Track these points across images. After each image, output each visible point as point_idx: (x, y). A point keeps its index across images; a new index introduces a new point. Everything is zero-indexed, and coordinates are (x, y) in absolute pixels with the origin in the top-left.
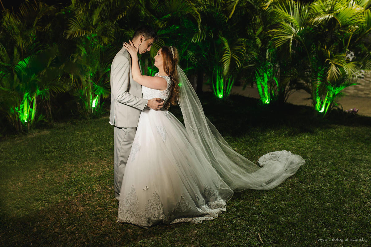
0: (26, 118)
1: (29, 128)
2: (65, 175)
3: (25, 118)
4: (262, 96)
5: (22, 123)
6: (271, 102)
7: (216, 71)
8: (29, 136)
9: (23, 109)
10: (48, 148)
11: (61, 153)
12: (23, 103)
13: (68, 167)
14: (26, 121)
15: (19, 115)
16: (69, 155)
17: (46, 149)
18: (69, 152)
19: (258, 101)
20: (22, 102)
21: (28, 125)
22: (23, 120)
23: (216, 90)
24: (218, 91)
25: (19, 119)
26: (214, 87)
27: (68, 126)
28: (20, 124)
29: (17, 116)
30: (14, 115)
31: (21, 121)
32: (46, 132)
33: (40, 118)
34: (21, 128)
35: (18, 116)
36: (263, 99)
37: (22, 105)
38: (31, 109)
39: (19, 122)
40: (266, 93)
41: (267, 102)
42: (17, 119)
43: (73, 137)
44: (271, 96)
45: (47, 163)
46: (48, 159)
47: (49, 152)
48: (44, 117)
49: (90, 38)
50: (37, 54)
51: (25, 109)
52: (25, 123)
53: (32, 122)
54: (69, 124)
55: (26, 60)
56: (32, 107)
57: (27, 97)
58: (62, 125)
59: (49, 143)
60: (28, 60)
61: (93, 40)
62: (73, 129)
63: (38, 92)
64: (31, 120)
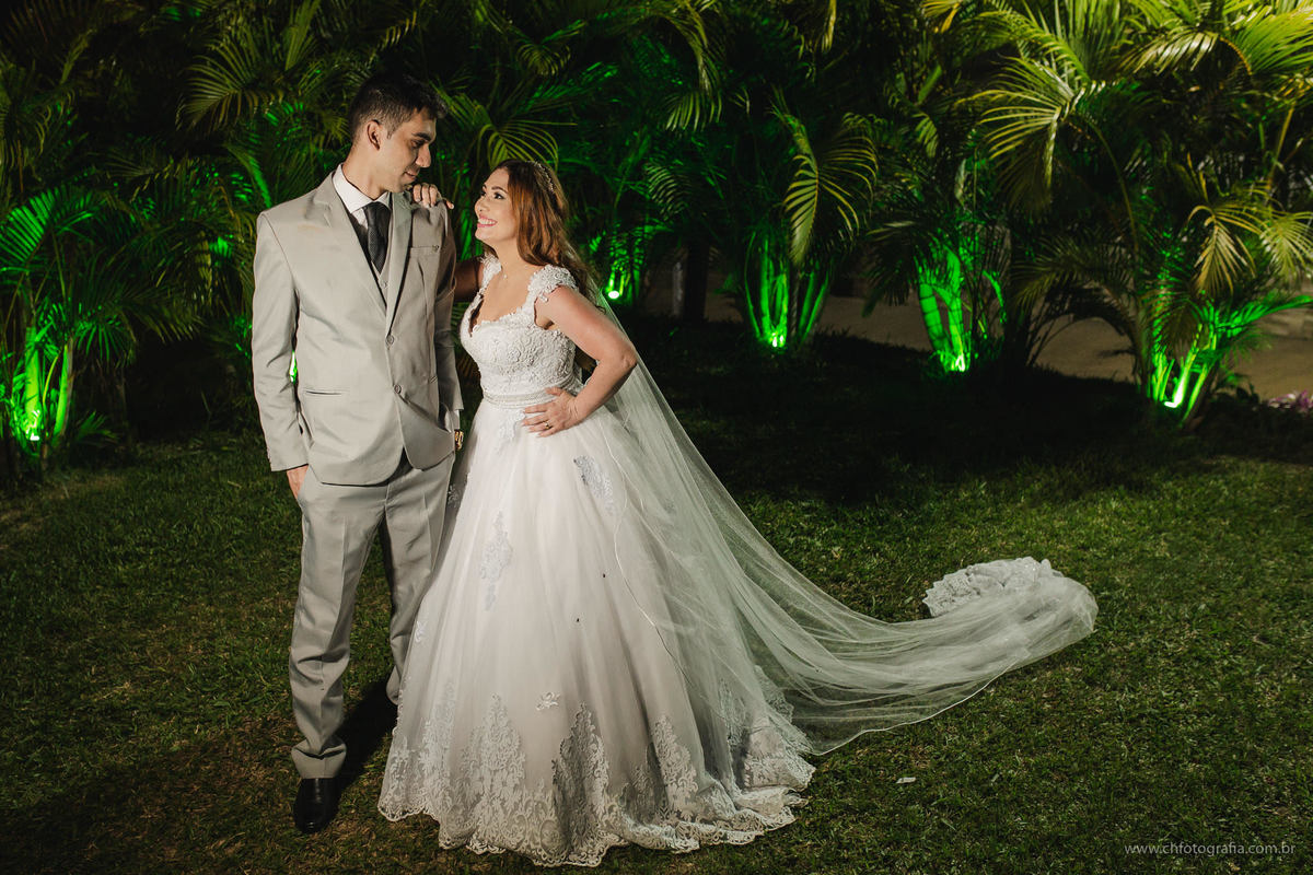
0: (36, 424)
1: (44, 466)
2: (191, 647)
3: (30, 424)
4: (939, 342)
5: (18, 445)
6: (973, 365)
7: (759, 242)
8: (46, 497)
9: (22, 391)
10: (121, 542)
11: (170, 560)
12: (22, 370)
13: (200, 615)
14: (35, 438)
15: (8, 412)
16: (204, 568)
17: (115, 548)
18: (201, 557)
19: (923, 361)
20: (20, 365)
21: (41, 453)
22: (23, 433)
23: (759, 315)
24: (766, 320)
25: (8, 429)
26: (751, 307)
27: (194, 457)
28: (13, 447)
31: (15, 438)
32: (110, 481)
33: (88, 425)
34: (17, 464)
35: (7, 417)
36: (943, 356)
37: (21, 377)
38: (53, 392)
39: (10, 441)
40: (955, 330)
41: (960, 364)
43: (212, 501)
44: (975, 342)
46: (125, 586)
47: (126, 558)
48: (101, 420)
49: (280, 118)
50: (78, 184)
51: (32, 391)
52: (32, 445)
53: (56, 443)
54: (195, 449)
55: (36, 202)
56: (55, 384)
57: (40, 348)
58: (168, 452)
59: (123, 521)
60: (43, 204)
61: (288, 125)
62: (213, 469)
63: (83, 326)
64: (52, 436)
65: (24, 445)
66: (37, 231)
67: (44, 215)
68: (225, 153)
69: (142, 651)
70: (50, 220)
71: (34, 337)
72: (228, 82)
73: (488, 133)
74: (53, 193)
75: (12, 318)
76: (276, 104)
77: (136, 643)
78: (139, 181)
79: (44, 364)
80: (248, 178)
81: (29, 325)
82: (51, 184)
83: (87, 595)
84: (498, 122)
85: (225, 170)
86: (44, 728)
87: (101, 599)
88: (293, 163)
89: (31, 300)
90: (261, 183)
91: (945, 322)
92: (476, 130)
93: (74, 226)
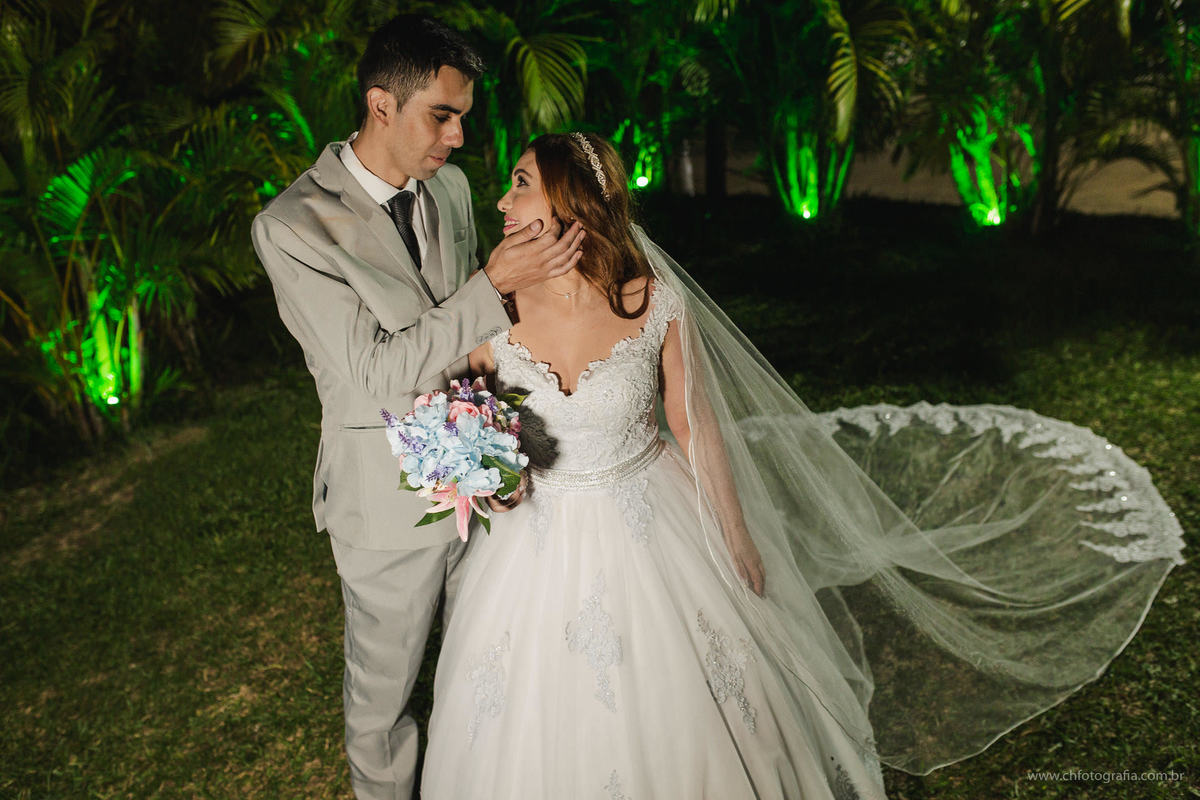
0: (112, 388)
1: (127, 427)
2: (304, 634)
3: (107, 391)
4: (968, 198)
5: (98, 410)
6: (1009, 218)
8: (134, 459)
9: (93, 356)
10: (215, 509)
11: (266, 525)
12: (90, 336)
13: (307, 590)
14: (113, 401)
15: (83, 381)
16: (302, 531)
17: (209, 517)
18: (298, 518)
19: (959, 213)
20: (87, 330)
21: (121, 416)
22: (100, 398)
23: (787, 187)
24: (795, 193)
25: (84, 396)
26: (779, 181)
27: (272, 398)
28: (92, 412)
29: (74, 386)
30: (63, 386)
31: (93, 404)
32: (194, 434)
33: (164, 381)
34: (101, 430)
35: (81, 385)
36: (976, 209)
37: (90, 342)
38: (125, 352)
39: (88, 407)
40: (986, 184)
41: (993, 216)
42: (78, 398)
43: (298, 449)
44: (1011, 195)
45: (225, 582)
46: (225, 563)
47: (220, 527)
48: (176, 374)
49: (311, 50)
50: (115, 145)
51: (103, 354)
52: (111, 408)
53: (135, 402)
54: (272, 388)
55: (73, 169)
56: (125, 343)
57: (104, 312)
58: (247, 394)
59: (213, 484)
60: (82, 170)
61: (320, 56)
62: (293, 410)
63: (142, 287)
64: (130, 397)
65: (104, 409)
66: (82, 198)
67: (85, 182)
68: (260, 94)
69: (253, 645)
70: (93, 186)
71: (97, 301)
72: (252, 21)
73: (517, 47)
74: (91, 157)
75: (71, 285)
76: (305, 36)
77: (245, 635)
78: (177, 134)
79: (112, 327)
80: (287, 117)
81: (90, 289)
82: (89, 149)
83: (186, 578)
84: (525, 34)
85: (263, 111)
86: (160, 758)
87: (202, 582)
88: (330, 97)
89: (86, 264)
90: (300, 120)
91: (974, 178)
92: (504, 44)
93: (119, 187)
